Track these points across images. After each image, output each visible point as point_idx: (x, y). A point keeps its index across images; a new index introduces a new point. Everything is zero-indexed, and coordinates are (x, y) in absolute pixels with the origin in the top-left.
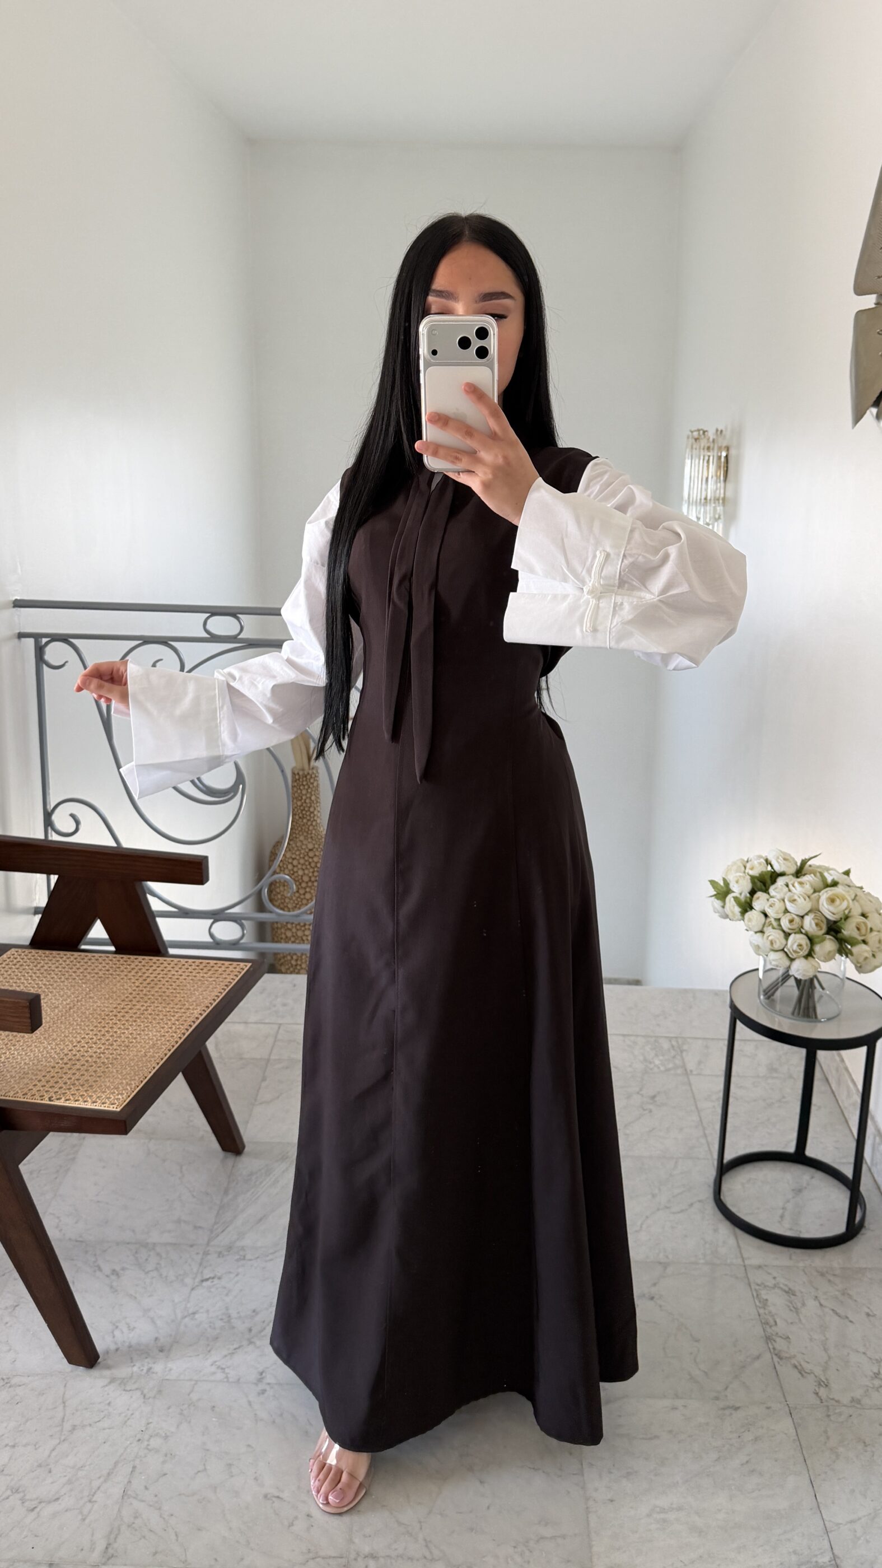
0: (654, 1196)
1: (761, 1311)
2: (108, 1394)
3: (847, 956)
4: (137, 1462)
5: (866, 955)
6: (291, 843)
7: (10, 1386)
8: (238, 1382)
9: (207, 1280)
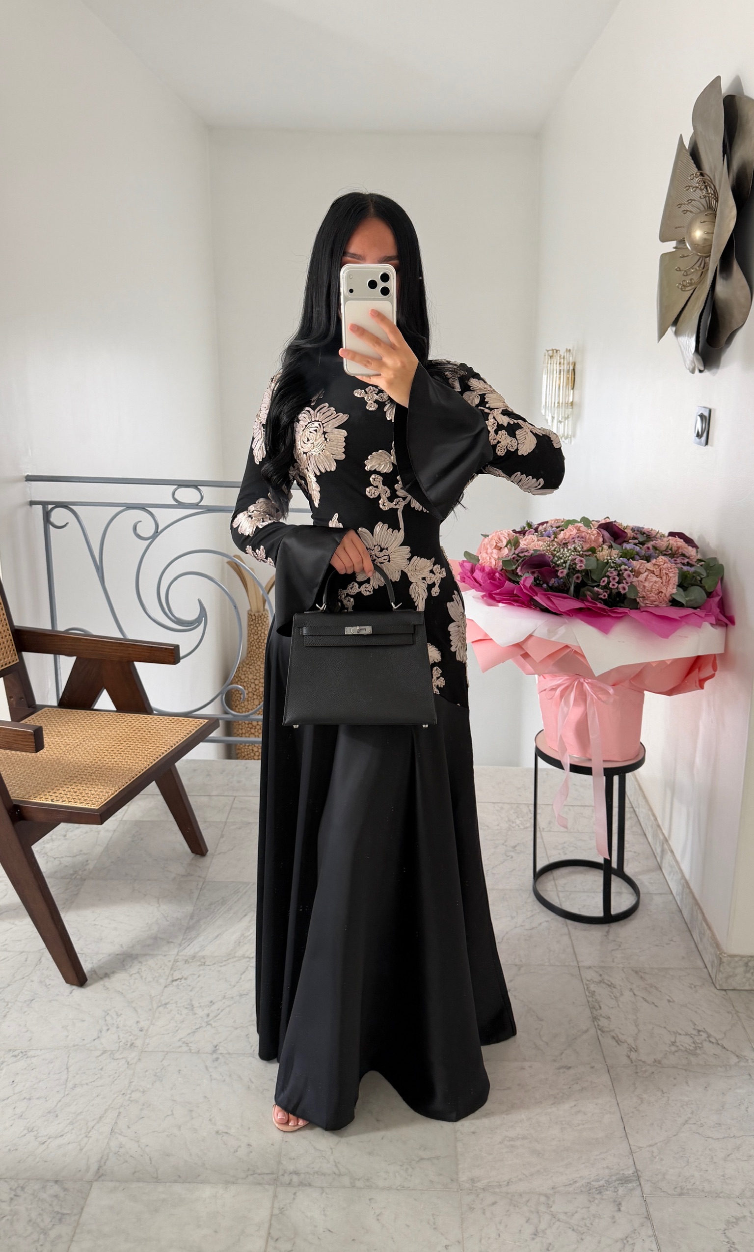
0: (512, 917)
1: (590, 999)
2: (101, 1062)
4: (122, 1110)
7: (27, 1058)
8: (198, 1052)
9: (176, 980)
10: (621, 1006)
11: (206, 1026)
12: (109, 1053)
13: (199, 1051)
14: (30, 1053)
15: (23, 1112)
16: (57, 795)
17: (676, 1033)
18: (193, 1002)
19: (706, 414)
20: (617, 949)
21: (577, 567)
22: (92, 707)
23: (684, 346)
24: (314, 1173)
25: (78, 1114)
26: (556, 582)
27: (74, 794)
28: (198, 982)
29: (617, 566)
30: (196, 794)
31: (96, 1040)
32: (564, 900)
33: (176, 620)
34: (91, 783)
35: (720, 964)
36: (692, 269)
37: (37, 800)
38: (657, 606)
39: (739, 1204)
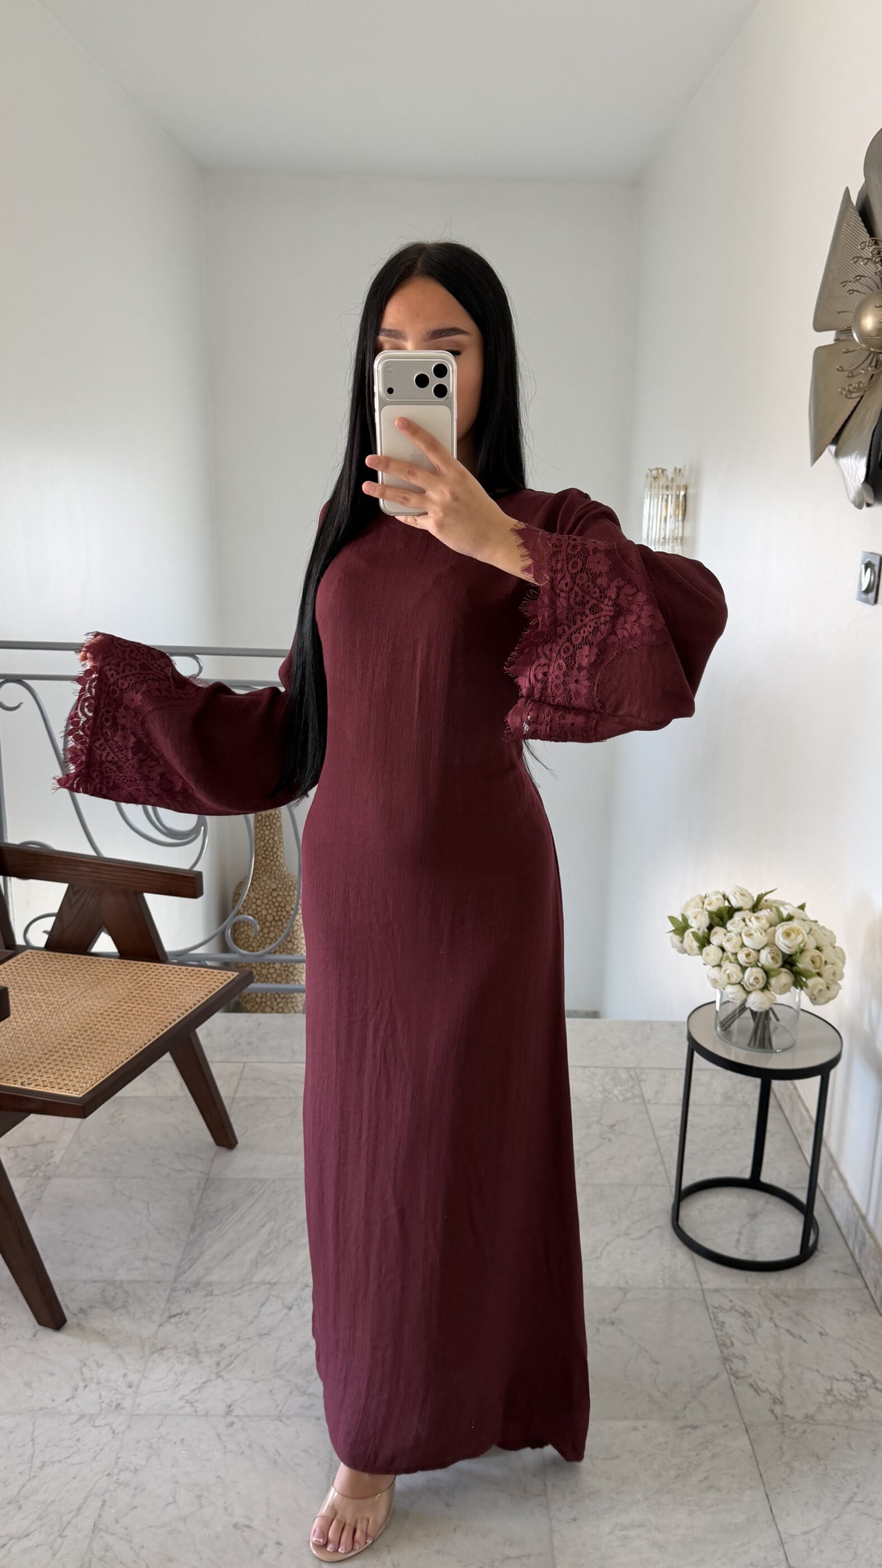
0: (614, 1223)
1: (719, 1333)
2: (77, 1431)
3: (802, 989)
4: (107, 1496)
5: (820, 987)
6: (255, 883)
8: (206, 1415)
9: (175, 1316)
10: (759, 1341)
11: (216, 1378)
12: (88, 1418)
13: (207, 1413)
17: (833, 1379)
18: (199, 1346)
19: (875, 562)
23: (848, 472)
25: (49, 1504)
28: (203, 1318)
31: (70, 1401)
33: (166, 831)
36: (859, 369)
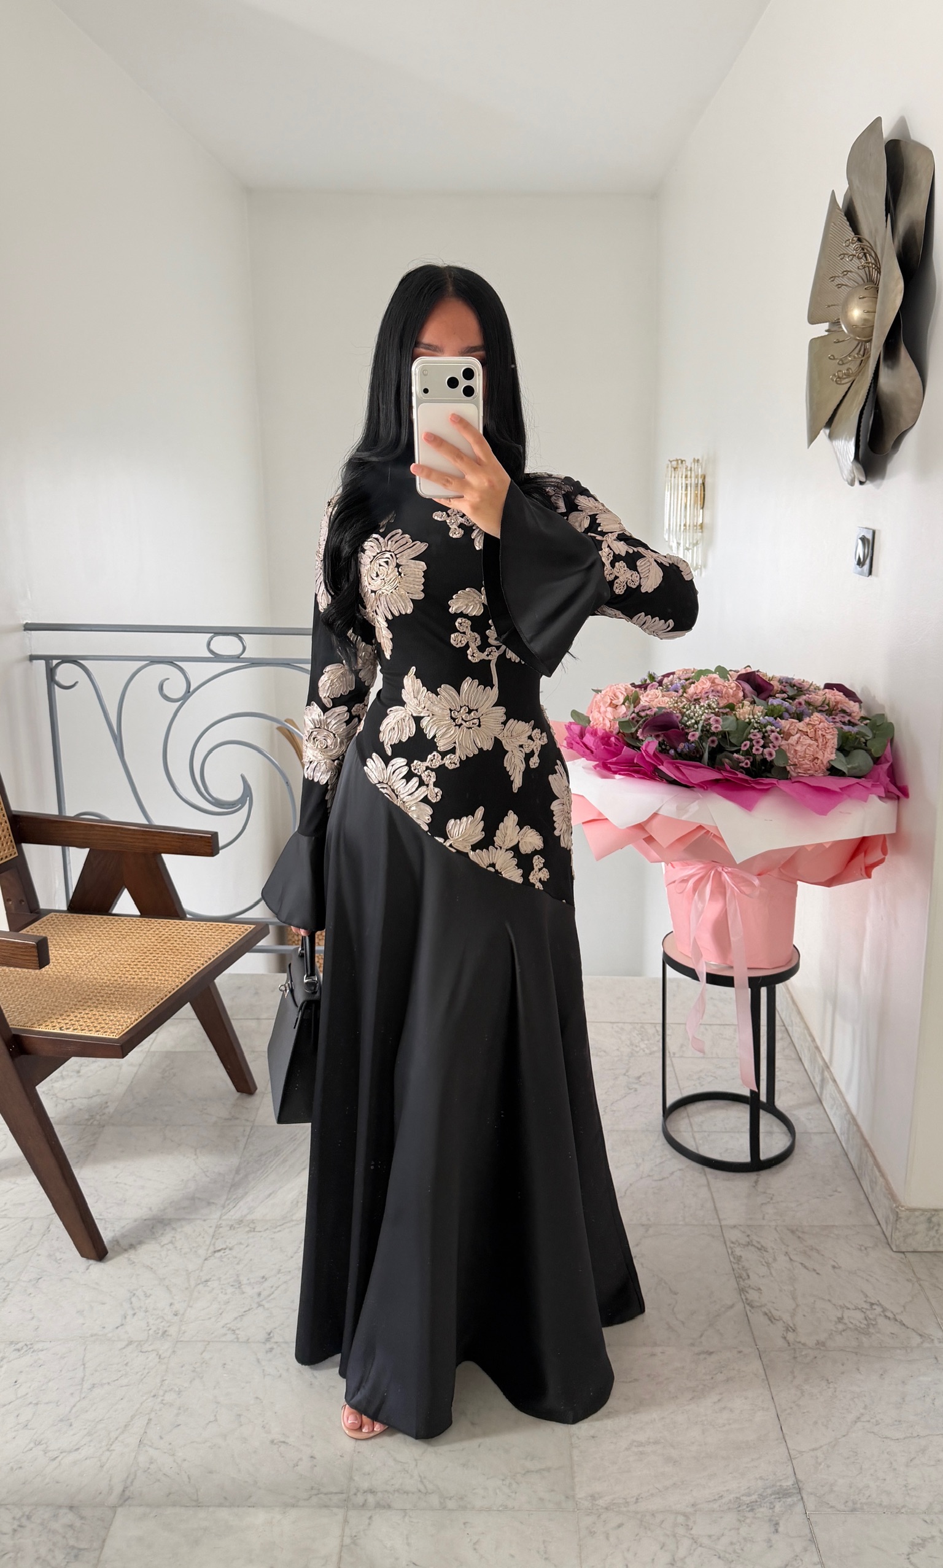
0: (638, 1165)
1: (736, 1266)
2: (125, 1356)
4: (153, 1415)
7: (33, 1351)
8: (247, 1341)
9: (219, 1251)
10: (774, 1273)
11: (258, 1307)
12: (136, 1344)
13: (248, 1339)
14: (36, 1347)
15: (28, 1421)
16: (67, 1022)
17: (843, 1308)
18: (241, 1278)
19: (869, 537)
20: (769, 1202)
21: (712, 728)
22: (110, 912)
23: (840, 453)
24: (394, 1491)
25: (98, 1422)
26: (686, 747)
27: (88, 1020)
28: (247, 1253)
29: (761, 727)
30: (243, 1018)
31: (119, 1328)
32: (701, 1142)
33: (213, 801)
34: (109, 1006)
35: (897, 1220)
36: (850, 356)
37: (43, 1029)
38: (812, 776)
39: (926, 1521)
